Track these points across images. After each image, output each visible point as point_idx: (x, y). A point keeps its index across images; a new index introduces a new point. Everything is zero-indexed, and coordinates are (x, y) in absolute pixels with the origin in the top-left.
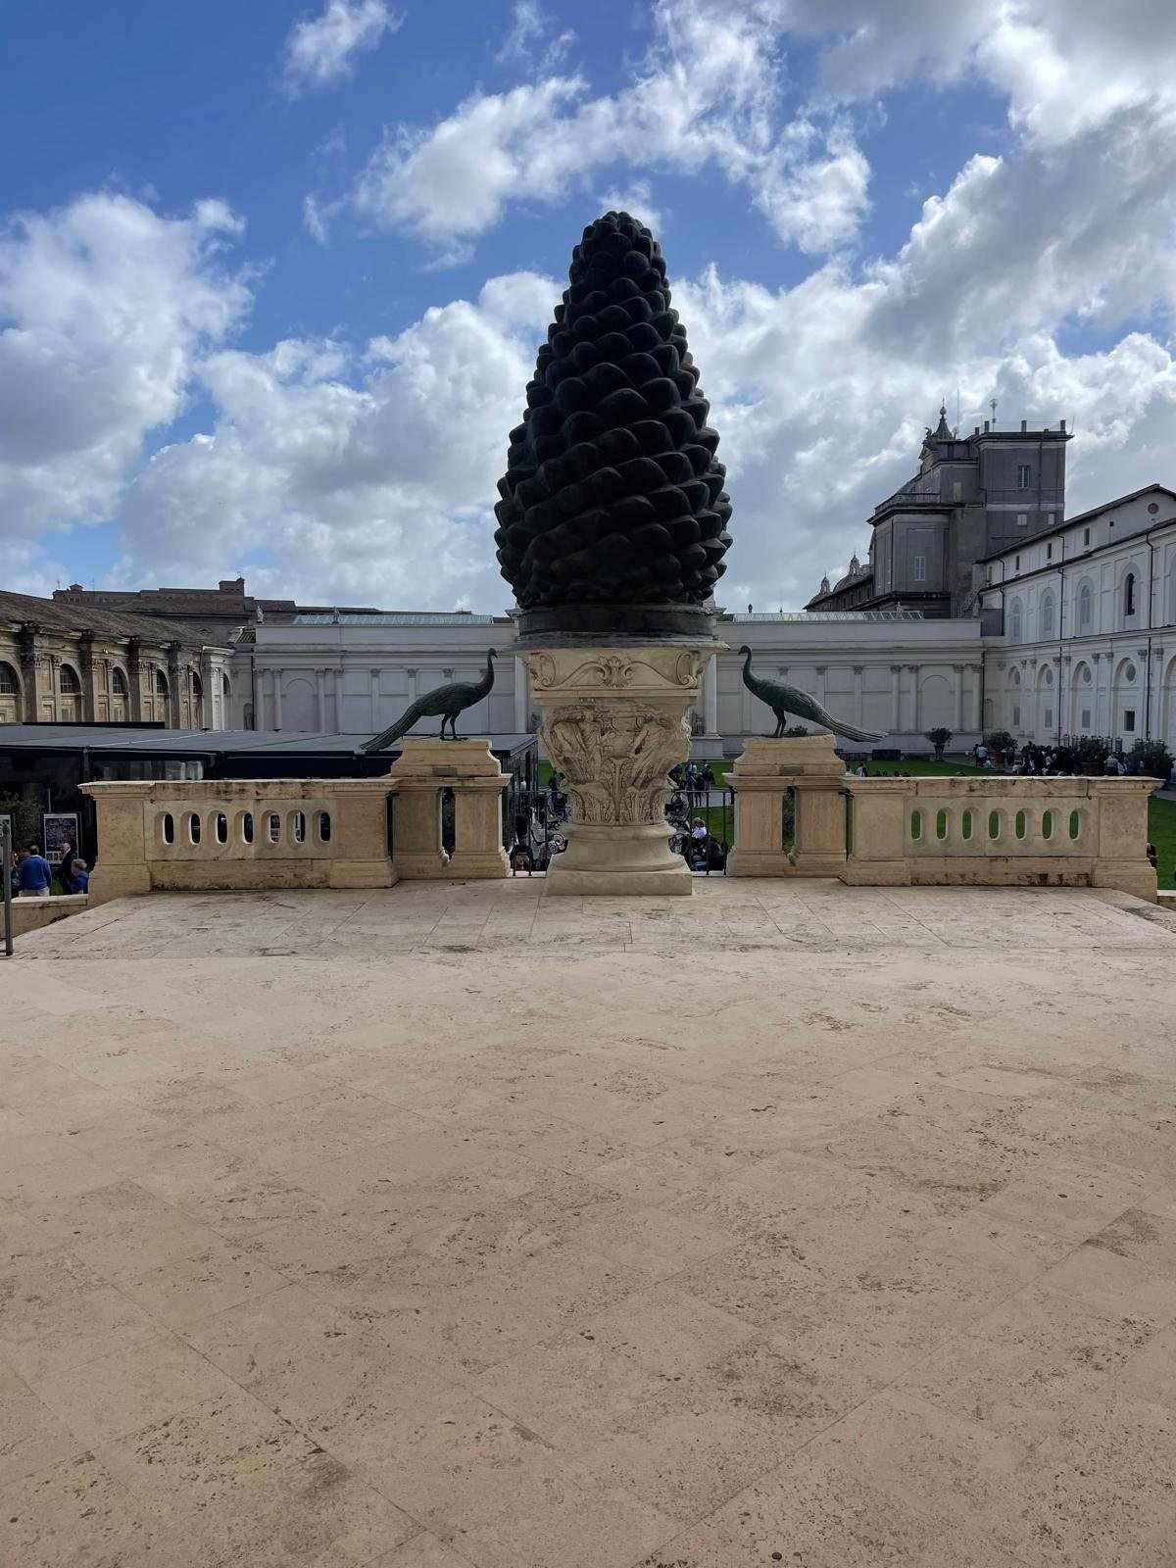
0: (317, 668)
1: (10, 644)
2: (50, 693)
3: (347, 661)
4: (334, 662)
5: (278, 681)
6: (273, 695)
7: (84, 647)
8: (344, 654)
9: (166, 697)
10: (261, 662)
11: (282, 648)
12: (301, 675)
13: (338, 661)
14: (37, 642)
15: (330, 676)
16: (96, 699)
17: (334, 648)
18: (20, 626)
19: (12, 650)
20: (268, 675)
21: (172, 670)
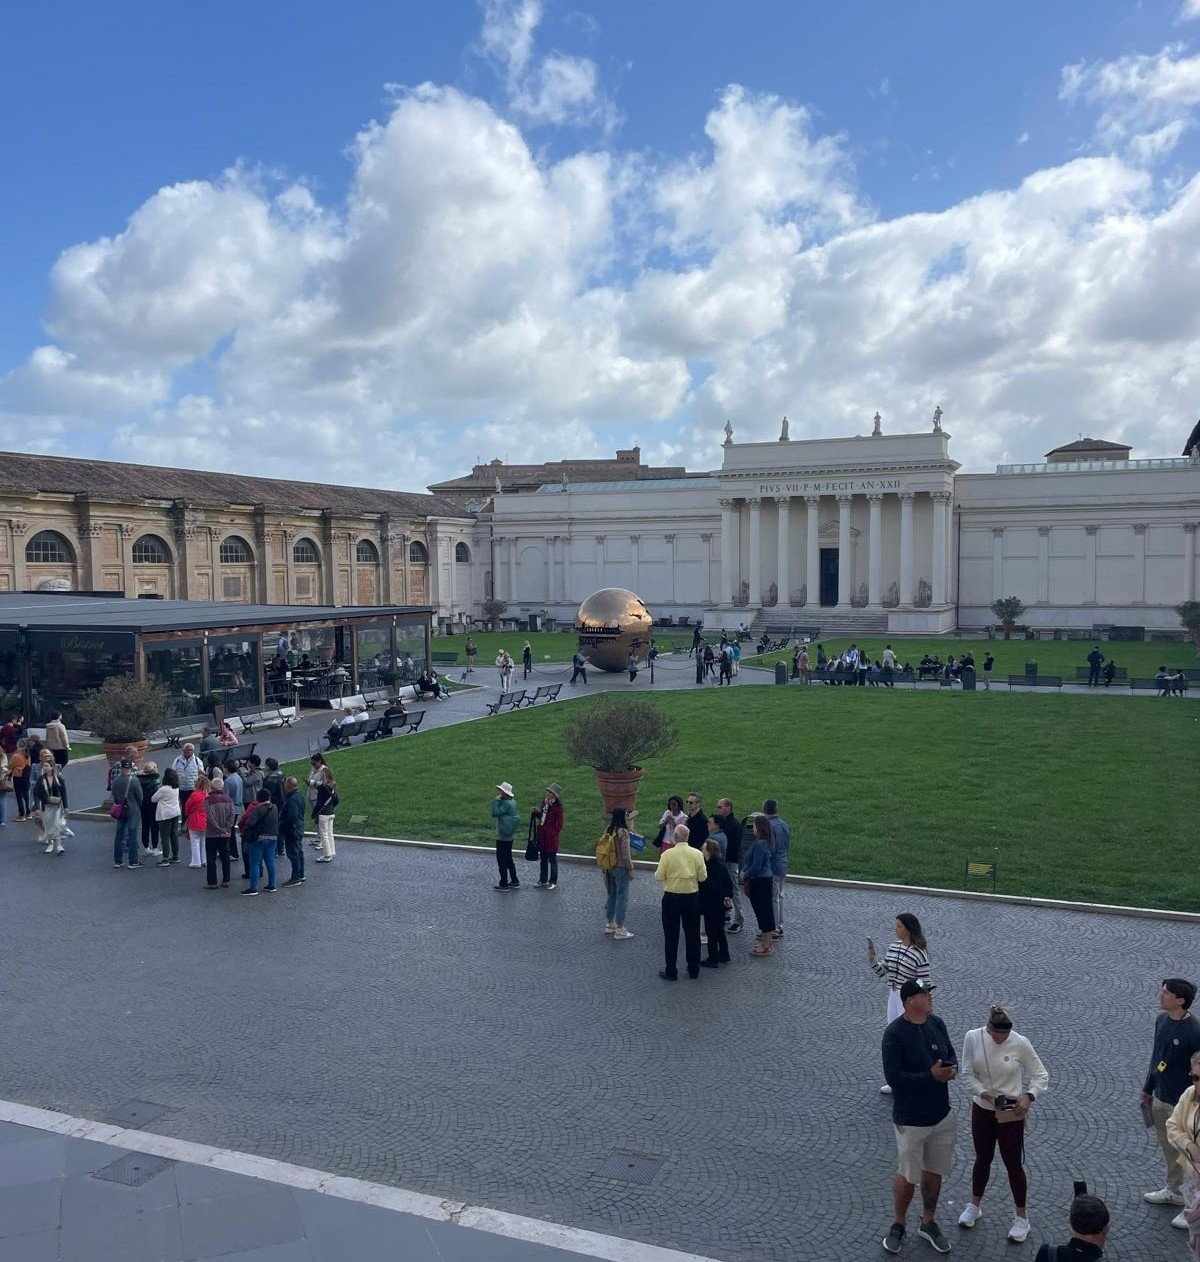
0: (546, 535)
1: (163, 518)
2: (208, 563)
3: (574, 528)
4: (562, 530)
5: (513, 548)
6: (508, 563)
7: (259, 520)
8: (572, 521)
9: (378, 565)
10: (499, 531)
11: (514, 517)
12: (532, 543)
13: (565, 528)
14: (188, 516)
15: (558, 543)
16: (269, 569)
17: (563, 516)
18: (171, 503)
19: (164, 524)
20: (504, 544)
21: (384, 540)
